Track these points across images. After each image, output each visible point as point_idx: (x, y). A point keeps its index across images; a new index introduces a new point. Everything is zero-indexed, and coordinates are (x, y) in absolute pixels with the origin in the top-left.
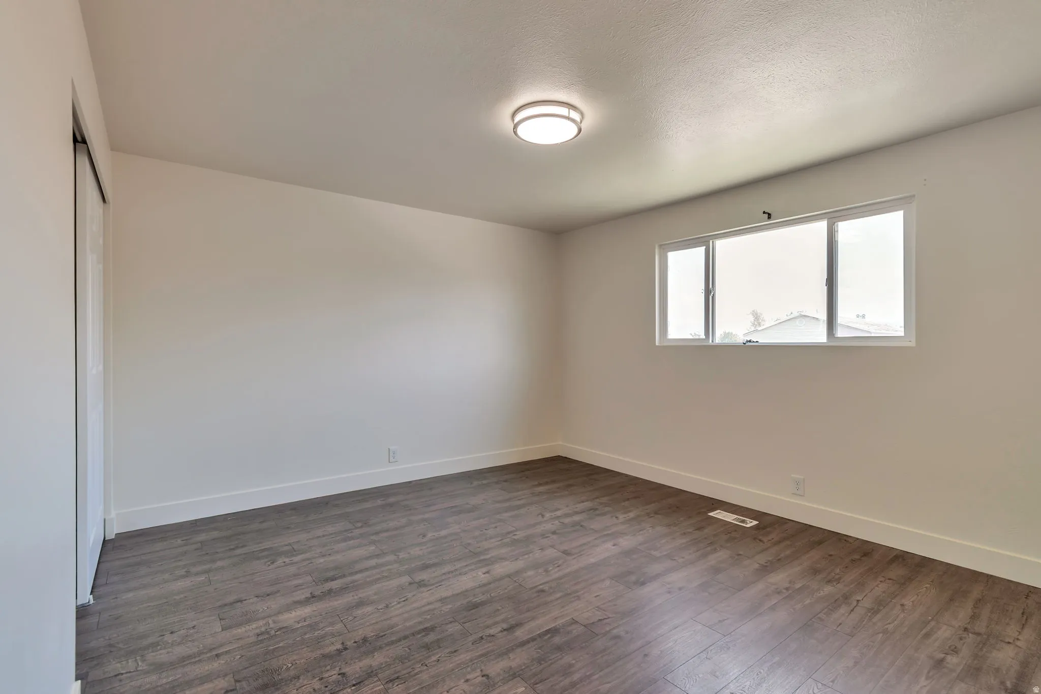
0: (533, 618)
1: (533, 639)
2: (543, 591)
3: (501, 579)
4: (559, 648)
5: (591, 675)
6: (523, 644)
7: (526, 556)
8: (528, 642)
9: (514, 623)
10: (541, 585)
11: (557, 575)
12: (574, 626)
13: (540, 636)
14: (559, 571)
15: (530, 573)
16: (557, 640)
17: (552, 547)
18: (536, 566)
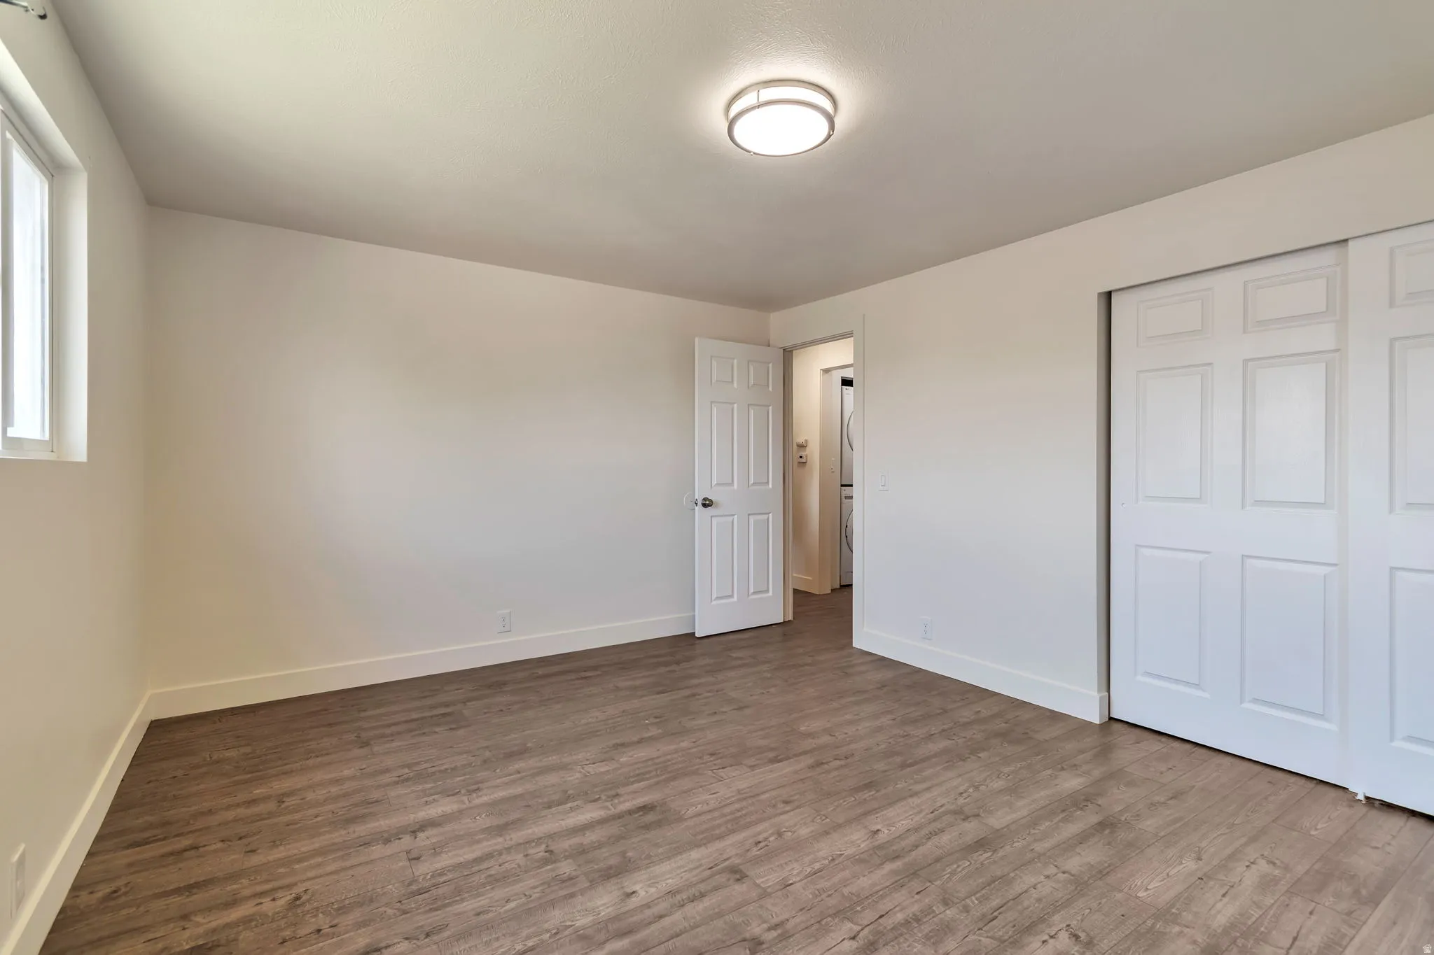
0: (796, 772)
1: (796, 755)
2: (786, 802)
3: (849, 822)
4: (772, 749)
5: (748, 733)
6: (805, 753)
7: (817, 866)
8: (800, 754)
9: (818, 769)
10: (788, 812)
11: (760, 827)
12: (753, 764)
13: (788, 758)
14: (759, 833)
15: (804, 832)
16: (771, 755)
17: (764, 894)
18: (797, 846)
